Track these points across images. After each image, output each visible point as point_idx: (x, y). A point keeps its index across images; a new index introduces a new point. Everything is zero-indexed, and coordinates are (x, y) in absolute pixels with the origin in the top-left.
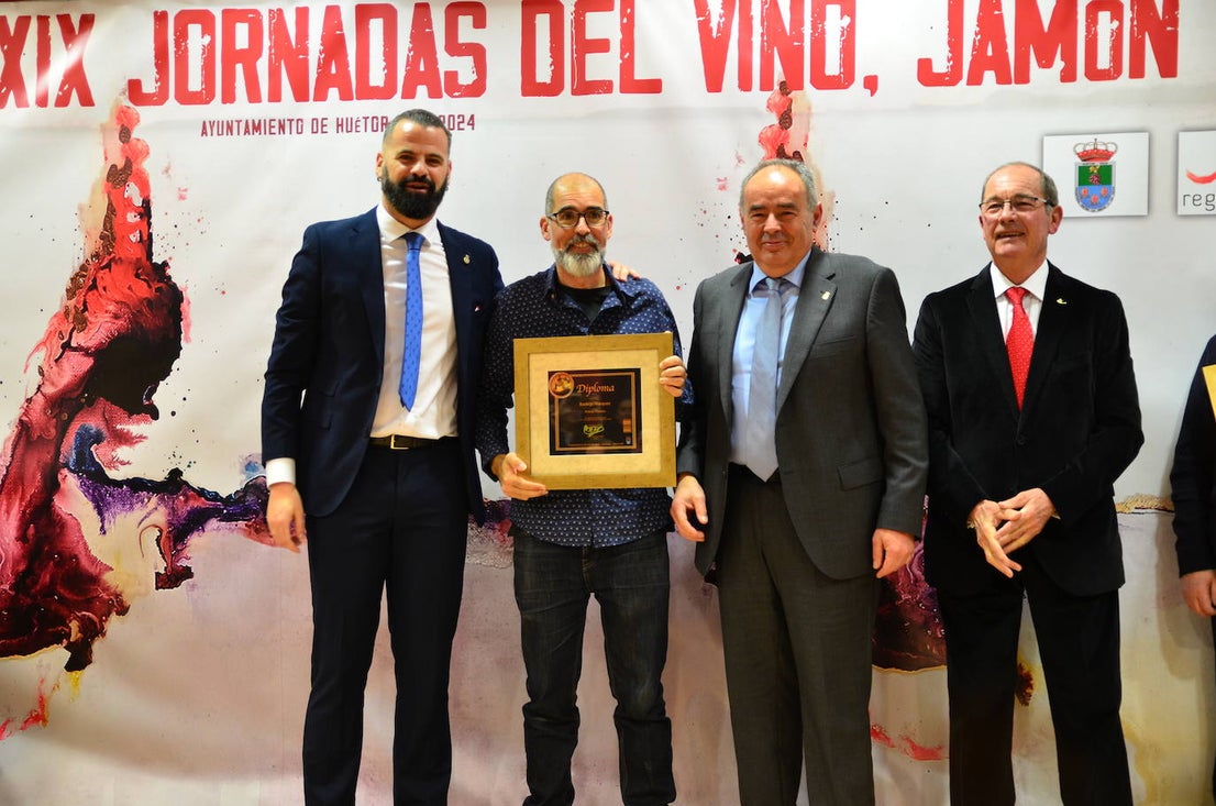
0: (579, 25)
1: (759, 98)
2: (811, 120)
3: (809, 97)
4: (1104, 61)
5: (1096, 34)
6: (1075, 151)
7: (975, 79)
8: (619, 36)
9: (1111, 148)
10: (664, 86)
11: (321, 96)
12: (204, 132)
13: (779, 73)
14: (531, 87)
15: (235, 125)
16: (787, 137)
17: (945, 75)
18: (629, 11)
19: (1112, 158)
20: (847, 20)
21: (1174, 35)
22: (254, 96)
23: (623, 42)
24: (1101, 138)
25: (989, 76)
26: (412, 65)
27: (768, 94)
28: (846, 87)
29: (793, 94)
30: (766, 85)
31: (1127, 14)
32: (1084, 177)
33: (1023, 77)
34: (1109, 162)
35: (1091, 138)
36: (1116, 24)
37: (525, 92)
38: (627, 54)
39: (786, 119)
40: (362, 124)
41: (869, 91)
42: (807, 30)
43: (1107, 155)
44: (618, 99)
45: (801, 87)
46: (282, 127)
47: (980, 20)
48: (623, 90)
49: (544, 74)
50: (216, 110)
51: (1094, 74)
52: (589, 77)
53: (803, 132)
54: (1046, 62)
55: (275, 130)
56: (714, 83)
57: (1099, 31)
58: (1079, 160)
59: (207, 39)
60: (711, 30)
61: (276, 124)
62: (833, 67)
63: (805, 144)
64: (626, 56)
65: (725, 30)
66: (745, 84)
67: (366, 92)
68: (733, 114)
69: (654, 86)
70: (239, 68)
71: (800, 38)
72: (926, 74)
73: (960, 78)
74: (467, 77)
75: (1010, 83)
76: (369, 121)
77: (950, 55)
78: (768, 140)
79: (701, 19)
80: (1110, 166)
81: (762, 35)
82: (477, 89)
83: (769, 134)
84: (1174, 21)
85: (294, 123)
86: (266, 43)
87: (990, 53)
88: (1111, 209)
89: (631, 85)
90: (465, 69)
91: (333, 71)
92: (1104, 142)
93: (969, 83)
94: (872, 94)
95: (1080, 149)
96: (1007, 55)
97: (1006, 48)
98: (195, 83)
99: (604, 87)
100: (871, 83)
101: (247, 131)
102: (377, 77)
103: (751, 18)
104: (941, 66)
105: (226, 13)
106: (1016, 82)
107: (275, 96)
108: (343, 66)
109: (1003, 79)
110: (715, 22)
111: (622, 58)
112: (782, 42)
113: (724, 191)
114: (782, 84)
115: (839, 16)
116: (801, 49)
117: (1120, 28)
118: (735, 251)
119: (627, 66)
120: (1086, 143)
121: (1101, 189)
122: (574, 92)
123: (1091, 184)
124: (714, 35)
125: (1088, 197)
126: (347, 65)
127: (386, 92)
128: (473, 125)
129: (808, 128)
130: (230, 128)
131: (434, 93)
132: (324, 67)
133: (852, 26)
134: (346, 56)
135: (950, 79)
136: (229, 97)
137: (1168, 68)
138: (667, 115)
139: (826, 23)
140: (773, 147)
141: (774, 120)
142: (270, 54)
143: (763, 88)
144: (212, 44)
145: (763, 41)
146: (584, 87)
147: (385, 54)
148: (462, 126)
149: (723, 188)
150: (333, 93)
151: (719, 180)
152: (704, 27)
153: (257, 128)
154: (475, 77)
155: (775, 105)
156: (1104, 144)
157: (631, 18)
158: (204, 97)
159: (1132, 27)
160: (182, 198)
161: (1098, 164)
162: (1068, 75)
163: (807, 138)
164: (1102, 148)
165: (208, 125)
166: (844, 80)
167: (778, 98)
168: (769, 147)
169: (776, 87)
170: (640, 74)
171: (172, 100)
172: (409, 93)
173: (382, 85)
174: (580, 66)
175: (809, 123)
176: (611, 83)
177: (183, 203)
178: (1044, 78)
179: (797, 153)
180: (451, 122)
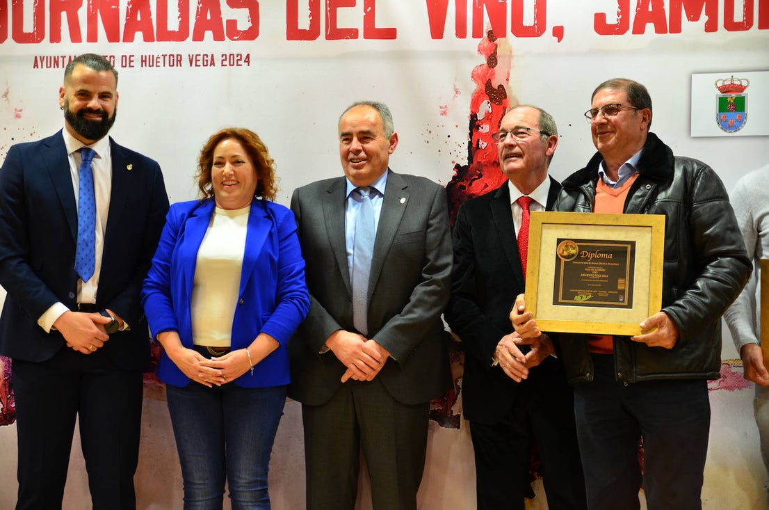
1: (472, 43)
2: (512, 61)
3: (511, 42)
4: (739, 16)
6: (716, 84)
7: (639, 30)
9: (744, 83)
10: (398, 34)
11: (129, 38)
12: (36, 65)
13: (487, 24)
14: (294, 33)
15: (61, 60)
16: (493, 74)
17: (615, 26)
19: (745, 92)
22: (76, 37)
24: (737, 75)
25: (650, 27)
26: (201, 14)
27: (478, 41)
28: (539, 35)
29: (498, 41)
30: (477, 33)
32: (724, 105)
33: (676, 28)
34: (743, 94)
35: (728, 76)
37: (289, 38)
38: (370, 8)
39: (492, 60)
40: (161, 60)
41: (556, 39)
43: (741, 89)
44: (362, 43)
45: (504, 36)
48: (366, 37)
49: (304, 23)
50: (45, 48)
51: (731, 25)
52: (339, 26)
53: (506, 70)
54: (694, 17)
56: (437, 31)
58: (719, 93)
62: (529, 19)
63: (508, 80)
64: (368, 10)
66: (461, 32)
67: (165, 35)
68: (452, 56)
69: (390, 34)
70: (64, 15)
72: (601, 25)
73: (628, 28)
74: (244, 24)
75: (666, 32)
76: (167, 58)
77: (620, 10)
78: (478, 76)
80: (744, 97)
82: (252, 34)
83: (480, 71)
87: (650, 9)
88: (745, 130)
89: (372, 32)
90: (242, 18)
91: (139, 18)
92: (739, 78)
93: (634, 33)
95: (720, 84)
96: (664, 10)
97: (663, 5)
98: (28, 26)
99: (351, 33)
100: (559, 32)
102: (173, 24)
104: (612, 19)
106: (671, 32)
107: (93, 37)
108: (147, 14)
109: (660, 29)
111: (365, 11)
113: (444, 117)
114: (490, 33)
116: (504, 5)
118: (453, 162)
119: (369, 18)
120: (725, 79)
121: (736, 115)
122: (328, 38)
123: (728, 111)
125: (726, 121)
126: (150, 14)
127: (181, 35)
128: (248, 62)
129: (510, 67)
130: (56, 62)
131: (218, 37)
132: (131, 15)
134: (149, 7)
135: (620, 29)
136: (55, 38)
138: (403, 56)
140: (483, 82)
141: (483, 60)
142: (89, 5)
143: (474, 36)
146: (335, 33)
147: (180, 5)
148: (240, 63)
149: (444, 113)
150: (139, 35)
151: (441, 108)
154: (250, 25)
155: (484, 49)
156: (739, 80)
158: (36, 37)
160: (18, 116)
161: (734, 95)
162: (711, 27)
163: (508, 75)
164: (737, 83)
165: (39, 60)
166: (537, 30)
167: (486, 44)
168: (480, 82)
169: (485, 35)
170: (379, 24)
171: (10, 39)
172: (199, 37)
173: (177, 30)
174: (332, 18)
175: (510, 63)
176: (356, 30)
177: (18, 120)
178: (692, 29)
179: (501, 86)
180: (232, 60)
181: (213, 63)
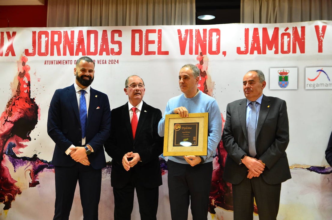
0: (147, 37)
1: (194, 57)
2: (209, 63)
3: (208, 56)
4: (286, 49)
5: (283, 42)
7: (252, 53)
8: (158, 40)
9: (288, 72)
10: (169, 53)
11: (77, 54)
12: (45, 63)
13: (200, 50)
14: (134, 53)
15: (54, 61)
16: (202, 67)
17: (244, 51)
18: (160, 33)
19: (288, 74)
20: (218, 36)
21: (304, 42)
22: (59, 54)
23: (158, 41)
24: (285, 69)
25: (256, 52)
26: (102, 46)
27: (197, 56)
28: (218, 54)
29: (204, 56)
30: (197, 53)
31: (292, 37)
32: (281, 79)
33: (264, 52)
34: (287, 75)
35: (282, 69)
36: (289, 39)
37: (132, 54)
39: (202, 62)
41: (224, 55)
42: (207, 39)
43: (286, 73)
44: (157, 56)
45: (206, 54)
46: (66, 62)
47: (253, 37)
48: (158, 54)
49: (137, 49)
50: (49, 58)
51: (283, 52)
52: (149, 50)
53: (206, 66)
54: (270, 49)
55: (65, 63)
56: (183, 52)
57: (284, 41)
58: (279, 75)
59: (47, 39)
60: (182, 38)
61: (65, 61)
62: (214, 49)
63: (207, 69)
64: (159, 45)
65: (186, 39)
66: (191, 53)
67: (90, 53)
68: (188, 61)
69: (166, 53)
70: (55, 46)
71: (206, 41)
72: (239, 51)
73: (248, 52)
74: (117, 50)
75: (261, 54)
77: (245, 46)
79: (179, 35)
80: (287, 76)
81: (196, 40)
82: (119, 53)
84: (304, 39)
85: (70, 62)
86: (63, 40)
87: (256, 46)
88: (287, 88)
89: (160, 52)
90: (116, 48)
91: (81, 48)
92: (286, 70)
93: (250, 54)
94: (225, 56)
95: (279, 72)
96: (260, 46)
97: (260, 45)
98: (43, 50)
99: (154, 53)
100: (224, 53)
101: (57, 63)
102: (92, 49)
103: (193, 36)
104: (243, 49)
105: (52, 32)
106: (263, 54)
107: (65, 54)
108: (83, 46)
109: (259, 53)
110: (183, 36)
111: (158, 45)
112: (201, 42)
114: (201, 53)
115: (216, 36)
116: (206, 44)
117: (290, 40)
119: (160, 48)
120: (281, 70)
121: (285, 82)
122: (145, 54)
123: (282, 81)
124: (183, 40)
125: (282, 84)
128: (118, 62)
129: (208, 65)
130: (52, 62)
131: (108, 54)
132: (78, 46)
133: (219, 38)
134: (84, 44)
135: (246, 52)
136: (52, 54)
137: (302, 51)
138: (170, 61)
139: (212, 37)
141: (198, 62)
142: (64, 43)
143: (195, 54)
144: (48, 40)
145: (196, 42)
146: (148, 53)
147: (95, 43)
148: (115, 63)
150: (80, 53)
152: (180, 38)
153: (60, 63)
154: (119, 50)
155: (199, 59)
156: (286, 71)
157: (161, 35)
158: (45, 54)
159: (293, 40)
160: (39, 81)
161: (284, 76)
162: (276, 52)
163: (207, 67)
164: (285, 71)
165: (46, 61)
166: (217, 52)
167: (200, 57)
169: (199, 54)
170: (163, 50)
171: (37, 55)
172: (101, 54)
173: (94, 51)
174: (147, 47)
175: (208, 63)
176: (155, 52)
177: (39, 82)
178: (270, 53)
179: (204, 71)
180: (112, 62)
181: (106, 63)
